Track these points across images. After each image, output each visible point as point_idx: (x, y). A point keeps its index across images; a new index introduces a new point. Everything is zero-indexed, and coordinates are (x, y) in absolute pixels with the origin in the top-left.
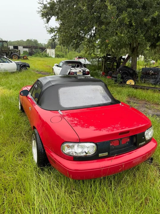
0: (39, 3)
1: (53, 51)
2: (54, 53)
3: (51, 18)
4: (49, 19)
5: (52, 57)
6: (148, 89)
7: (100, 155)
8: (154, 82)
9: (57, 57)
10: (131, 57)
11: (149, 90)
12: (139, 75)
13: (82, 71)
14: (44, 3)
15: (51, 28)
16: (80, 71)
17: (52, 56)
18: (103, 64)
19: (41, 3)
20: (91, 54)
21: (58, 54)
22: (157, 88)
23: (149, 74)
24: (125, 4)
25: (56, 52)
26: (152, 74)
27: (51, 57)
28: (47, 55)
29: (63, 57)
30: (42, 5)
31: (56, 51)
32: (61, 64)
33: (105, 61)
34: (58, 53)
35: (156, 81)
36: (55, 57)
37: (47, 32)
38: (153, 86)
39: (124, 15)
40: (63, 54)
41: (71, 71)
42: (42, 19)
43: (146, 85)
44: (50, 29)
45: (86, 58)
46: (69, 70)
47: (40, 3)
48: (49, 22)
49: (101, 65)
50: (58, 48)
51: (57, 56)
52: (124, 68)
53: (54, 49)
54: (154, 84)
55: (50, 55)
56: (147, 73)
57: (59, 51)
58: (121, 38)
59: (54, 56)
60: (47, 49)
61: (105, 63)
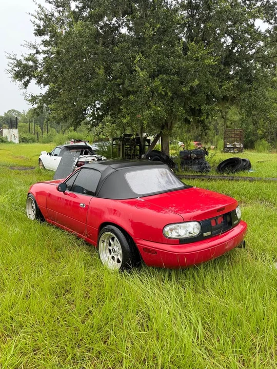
0: (8, 58)
1: (15, 132)
2: (17, 135)
3: (31, 81)
4: (28, 81)
5: (14, 143)
6: (194, 178)
7: (205, 234)
8: (198, 168)
9: (23, 142)
10: (160, 138)
11: (196, 179)
12: (179, 161)
13: (96, 160)
14: (17, 58)
15: (32, 96)
16: (94, 159)
17: (14, 141)
18: (119, 149)
19: (13, 57)
20: (100, 134)
21: (24, 138)
22: (204, 176)
23: (191, 158)
24: (155, 69)
25: (21, 134)
26: (195, 158)
27: (11, 142)
28: (4, 140)
29: (34, 142)
30: (15, 61)
31: (19, 132)
32: (58, 151)
33: (123, 145)
34: (24, 136)
35: (201, 167)
36: (20, 142)
37: (28, 102)
38: (199, 174)
39: (157, 82)
40: (33, 136)
41: (80, 160)
42: (13, 81)
43: (189, 174)
44: (30, 98)
45: (88, 141)
46: (77, 159)
47: (11, 58)
48: (28, 87)
49: (118, 150)
50: (22, 127)
51: (23, 140)
52: (153, 153)
53: (16, 128)
54: (200, 171)
55: (9, 140)
56: (187, 157)
57: (25, 132)
58: (157, 113)
59: (17, 141)
60: (3, 129)
61: (123, 147)
